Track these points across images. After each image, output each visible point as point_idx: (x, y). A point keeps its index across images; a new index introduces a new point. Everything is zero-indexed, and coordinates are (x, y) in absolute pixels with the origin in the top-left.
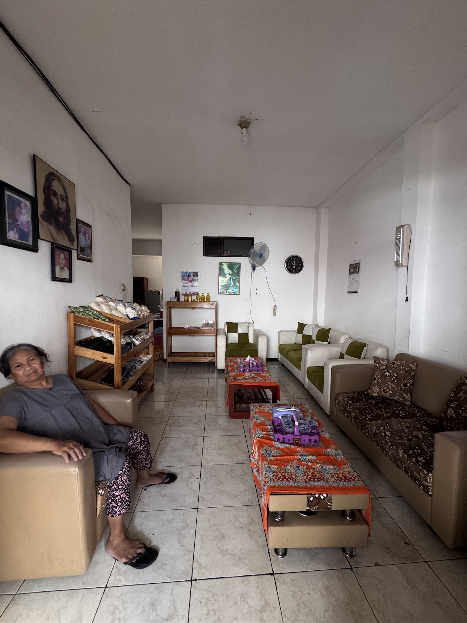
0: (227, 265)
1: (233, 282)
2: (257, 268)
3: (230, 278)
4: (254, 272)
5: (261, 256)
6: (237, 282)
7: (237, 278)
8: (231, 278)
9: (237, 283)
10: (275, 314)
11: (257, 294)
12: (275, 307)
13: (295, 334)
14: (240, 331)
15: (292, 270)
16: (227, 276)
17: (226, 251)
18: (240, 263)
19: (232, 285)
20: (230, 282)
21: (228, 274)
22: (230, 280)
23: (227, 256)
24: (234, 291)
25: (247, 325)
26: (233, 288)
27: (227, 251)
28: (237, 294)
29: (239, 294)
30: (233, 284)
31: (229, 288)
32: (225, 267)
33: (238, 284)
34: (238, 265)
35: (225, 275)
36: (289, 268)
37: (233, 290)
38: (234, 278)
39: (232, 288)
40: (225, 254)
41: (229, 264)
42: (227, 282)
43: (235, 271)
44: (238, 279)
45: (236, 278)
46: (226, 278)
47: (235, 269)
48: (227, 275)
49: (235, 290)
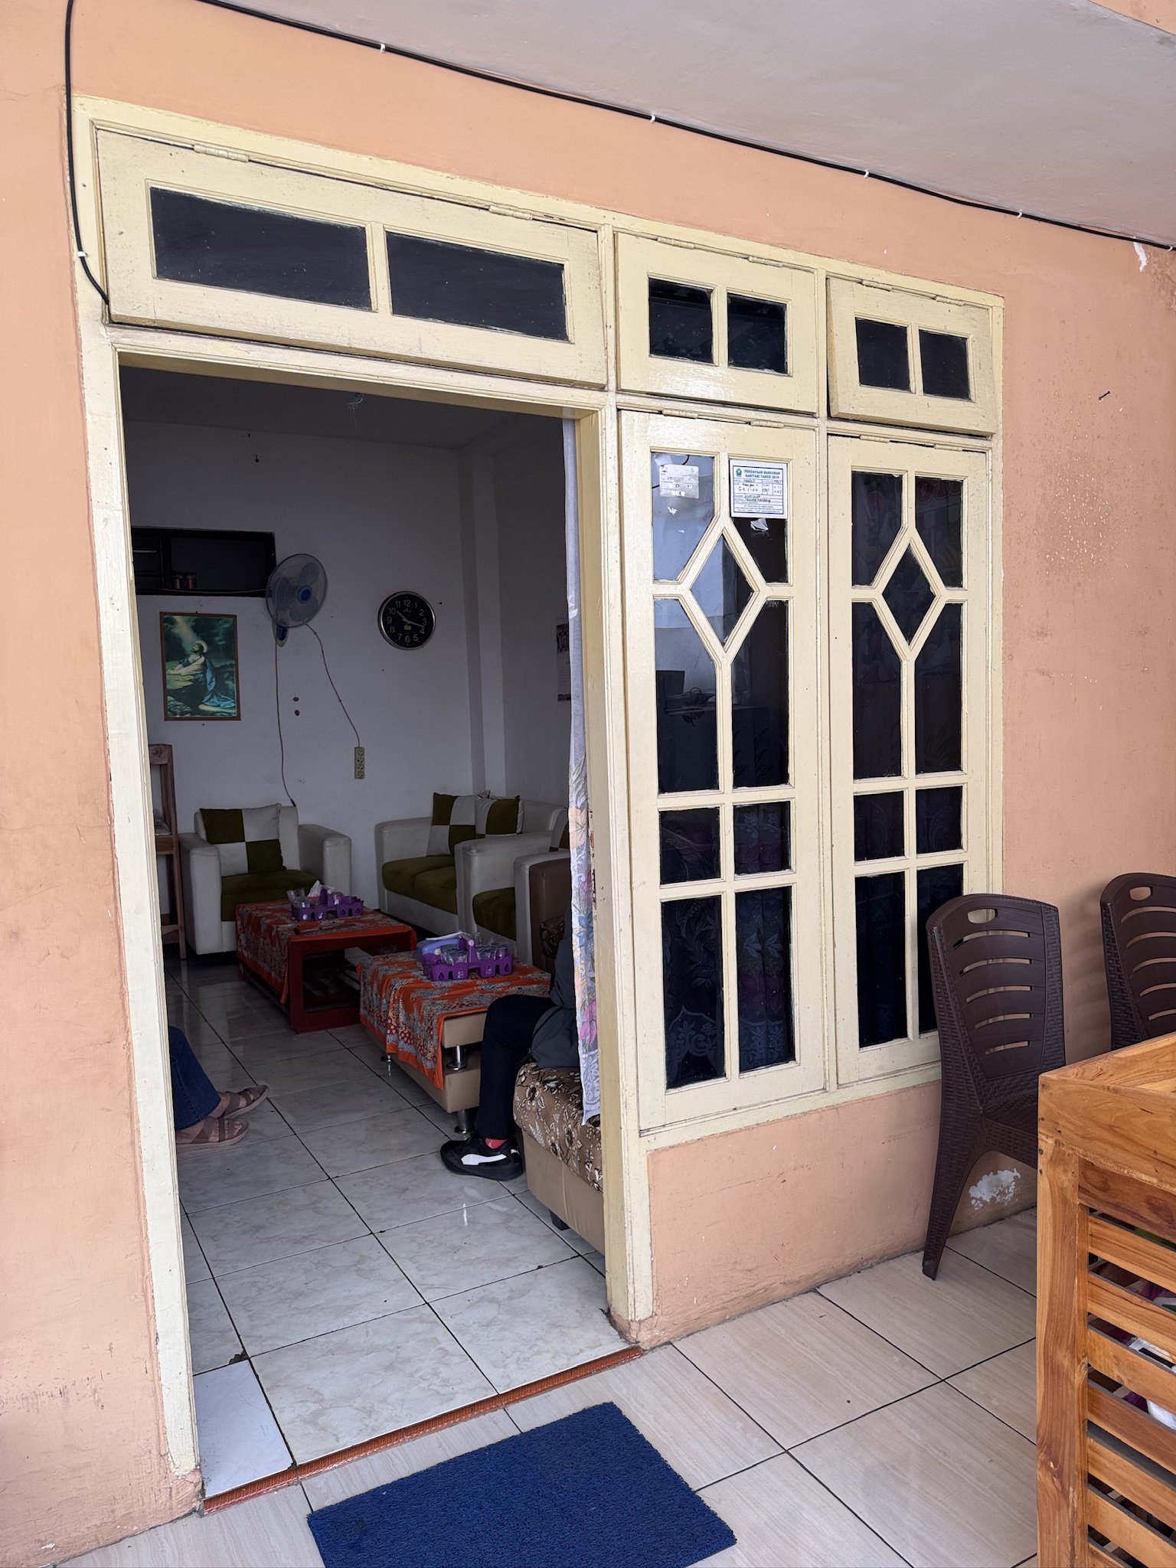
0: (187, 622)
1: (214, 680)
2: (291, 633)
3: (204, 664)
4: (282, 646)
5: (306, 595)
6: (228, 679)
7: (228, 663)
8: (208, 664)
9: (228, 682)
10: (360, 774)
11: (297, 713)
12: (359, 753)
13: (427, 829)
14: (252, 833)
15: (403, 637)
16: (191, 659)
17: (181, 577)
18: (234, 617)
19: (210, 688)
20: (205, 677)
21: (196, 652)
22: (204, 673)
23: (184, 592)
24: (218, 706)
25: (273, 811)
26: (215, 699)
27: (185, 575)
28: (230, 718)
29: (238, 718)
30: (213, 684)
31: (203, 699)
32: (183, 629)
33: (231, 685)
34: (226, 622)
35: (187, 656)
36: (393, 630)
37: (218, 703)
38: (217, 665)
39: (212, 697)
40: (179, 587)
41: (194, 618)
42: (192, 677)
43: (221, 641)
44: (230, 669)
45: (223, 664)
46: (188, 664)
47: (217, 635)
48: (192, 657)
49: (223, 704)
